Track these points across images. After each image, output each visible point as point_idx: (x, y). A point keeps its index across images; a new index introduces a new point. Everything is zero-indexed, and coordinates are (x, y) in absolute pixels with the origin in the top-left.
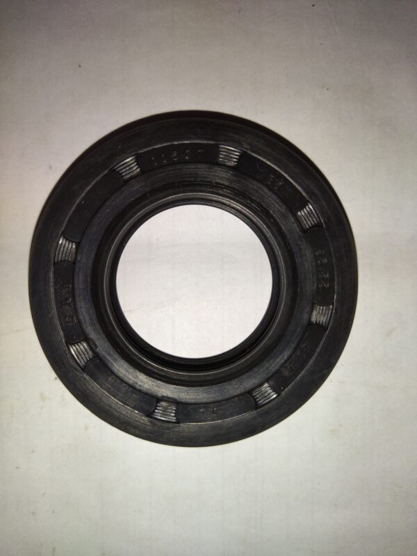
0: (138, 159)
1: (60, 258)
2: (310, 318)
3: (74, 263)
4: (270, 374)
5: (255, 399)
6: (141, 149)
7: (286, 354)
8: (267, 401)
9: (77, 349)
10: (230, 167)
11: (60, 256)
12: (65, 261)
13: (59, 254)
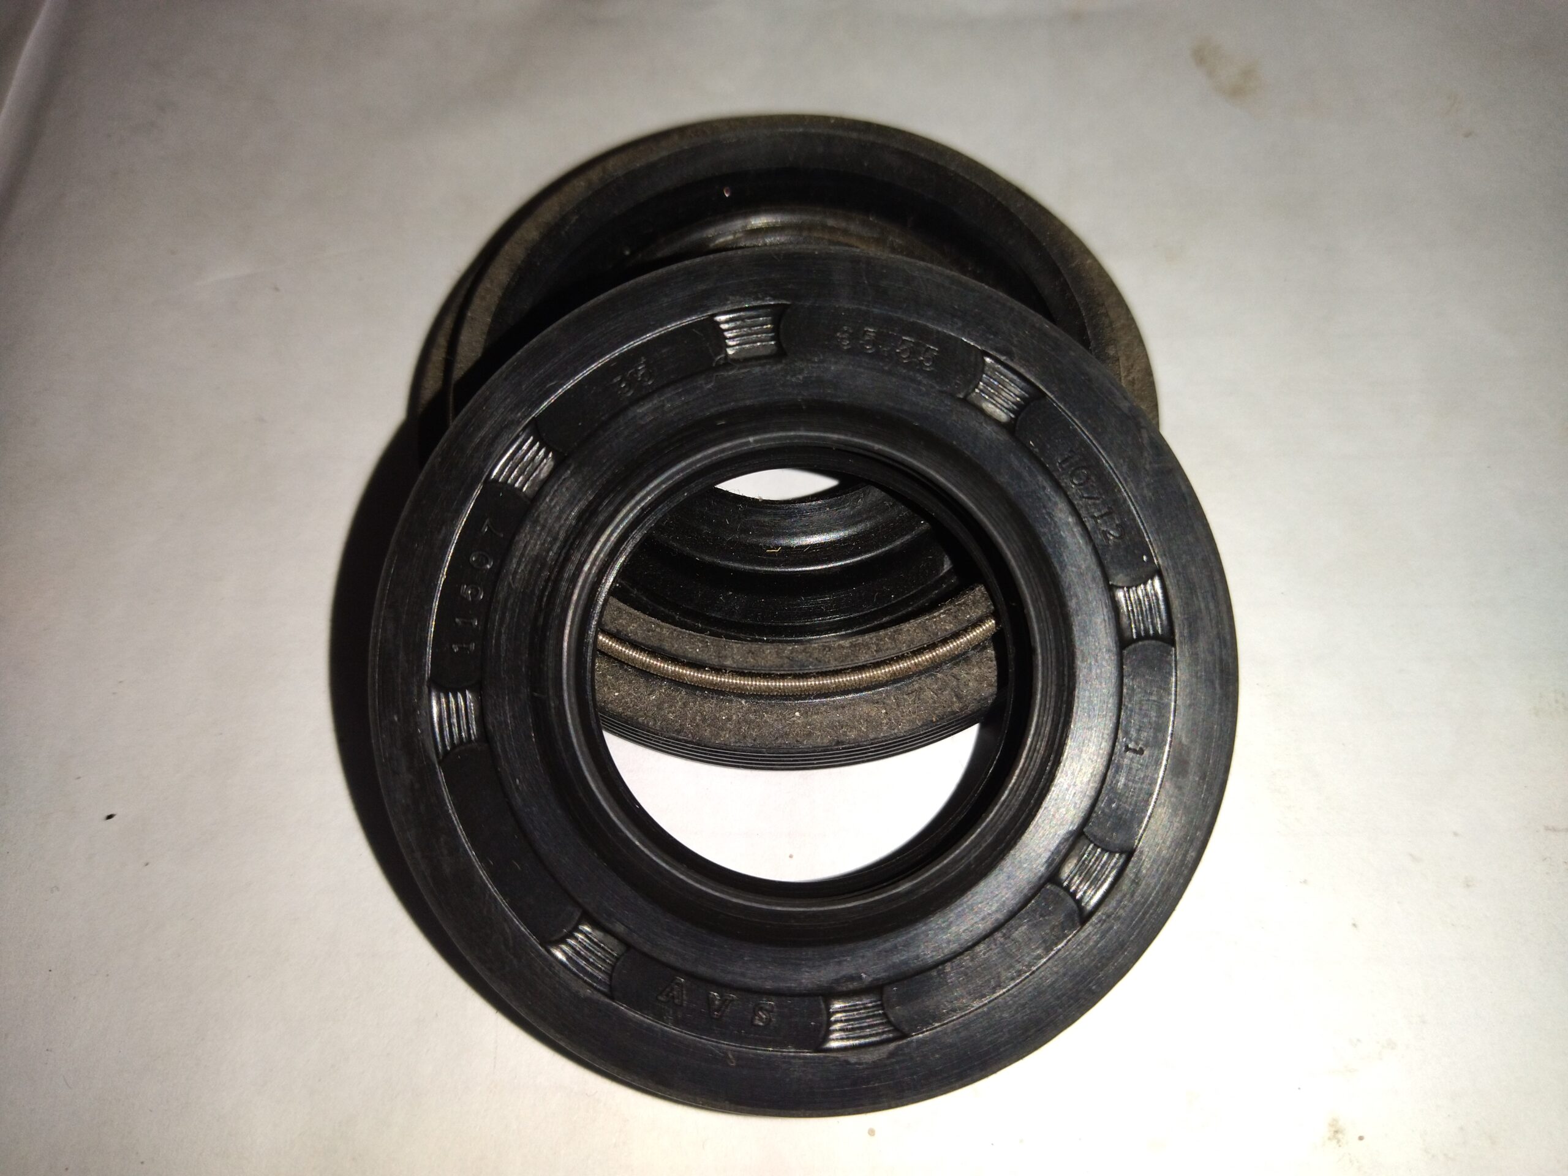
0: (445, 684)
1: (600, 976)
2: (997, 422)
3: (628, 946)
4: (1099, 573)
5: (1147, 637)
6: (421, 666)
7: (1063, 515)
8: (1162, 607)
9: (842, 1030)
10: (553, 473)
11: (596, 973)
12: (613, 967)
13: (591, 976)
